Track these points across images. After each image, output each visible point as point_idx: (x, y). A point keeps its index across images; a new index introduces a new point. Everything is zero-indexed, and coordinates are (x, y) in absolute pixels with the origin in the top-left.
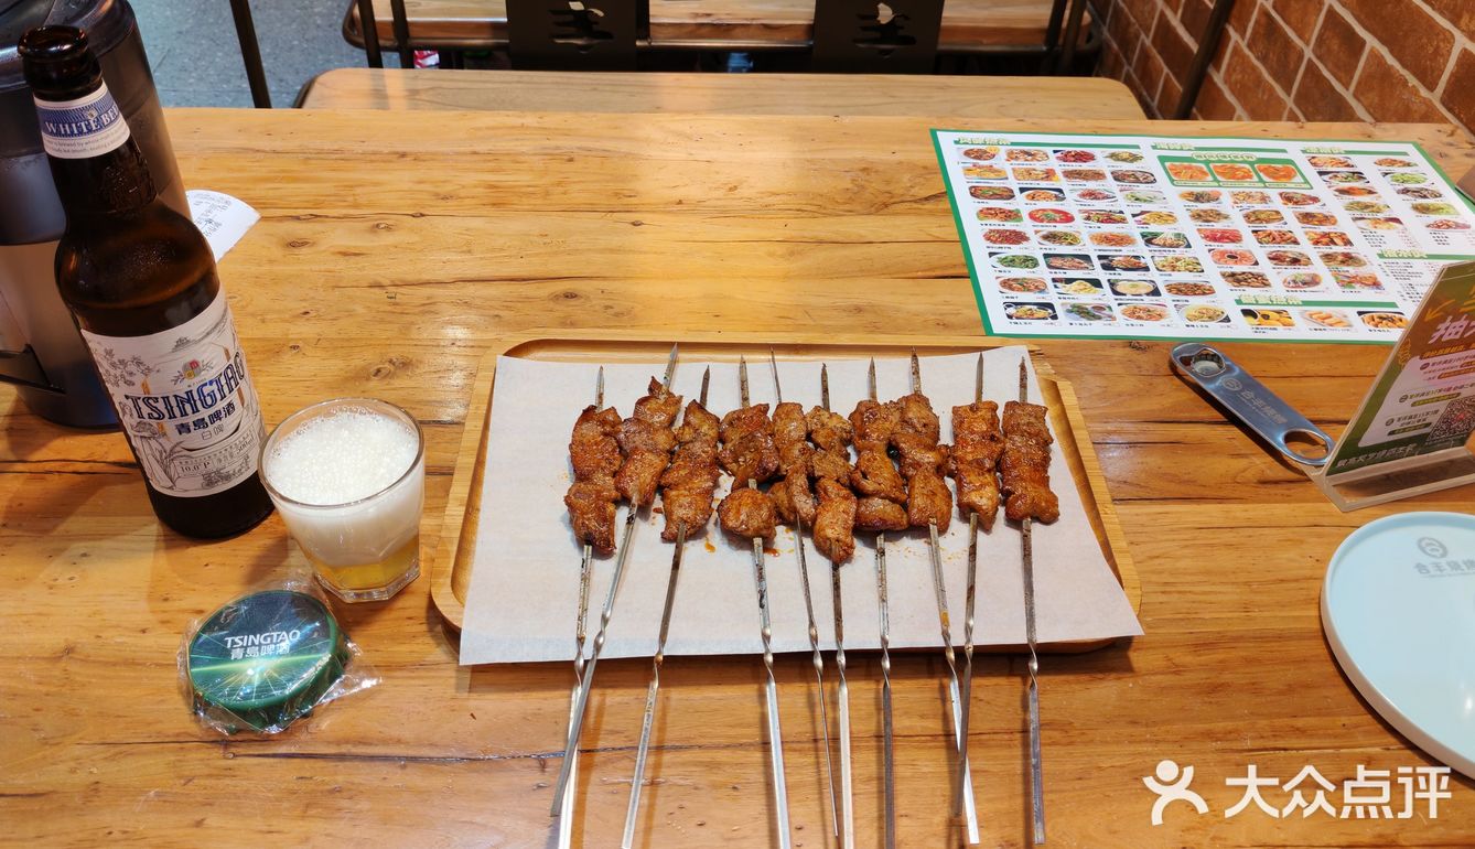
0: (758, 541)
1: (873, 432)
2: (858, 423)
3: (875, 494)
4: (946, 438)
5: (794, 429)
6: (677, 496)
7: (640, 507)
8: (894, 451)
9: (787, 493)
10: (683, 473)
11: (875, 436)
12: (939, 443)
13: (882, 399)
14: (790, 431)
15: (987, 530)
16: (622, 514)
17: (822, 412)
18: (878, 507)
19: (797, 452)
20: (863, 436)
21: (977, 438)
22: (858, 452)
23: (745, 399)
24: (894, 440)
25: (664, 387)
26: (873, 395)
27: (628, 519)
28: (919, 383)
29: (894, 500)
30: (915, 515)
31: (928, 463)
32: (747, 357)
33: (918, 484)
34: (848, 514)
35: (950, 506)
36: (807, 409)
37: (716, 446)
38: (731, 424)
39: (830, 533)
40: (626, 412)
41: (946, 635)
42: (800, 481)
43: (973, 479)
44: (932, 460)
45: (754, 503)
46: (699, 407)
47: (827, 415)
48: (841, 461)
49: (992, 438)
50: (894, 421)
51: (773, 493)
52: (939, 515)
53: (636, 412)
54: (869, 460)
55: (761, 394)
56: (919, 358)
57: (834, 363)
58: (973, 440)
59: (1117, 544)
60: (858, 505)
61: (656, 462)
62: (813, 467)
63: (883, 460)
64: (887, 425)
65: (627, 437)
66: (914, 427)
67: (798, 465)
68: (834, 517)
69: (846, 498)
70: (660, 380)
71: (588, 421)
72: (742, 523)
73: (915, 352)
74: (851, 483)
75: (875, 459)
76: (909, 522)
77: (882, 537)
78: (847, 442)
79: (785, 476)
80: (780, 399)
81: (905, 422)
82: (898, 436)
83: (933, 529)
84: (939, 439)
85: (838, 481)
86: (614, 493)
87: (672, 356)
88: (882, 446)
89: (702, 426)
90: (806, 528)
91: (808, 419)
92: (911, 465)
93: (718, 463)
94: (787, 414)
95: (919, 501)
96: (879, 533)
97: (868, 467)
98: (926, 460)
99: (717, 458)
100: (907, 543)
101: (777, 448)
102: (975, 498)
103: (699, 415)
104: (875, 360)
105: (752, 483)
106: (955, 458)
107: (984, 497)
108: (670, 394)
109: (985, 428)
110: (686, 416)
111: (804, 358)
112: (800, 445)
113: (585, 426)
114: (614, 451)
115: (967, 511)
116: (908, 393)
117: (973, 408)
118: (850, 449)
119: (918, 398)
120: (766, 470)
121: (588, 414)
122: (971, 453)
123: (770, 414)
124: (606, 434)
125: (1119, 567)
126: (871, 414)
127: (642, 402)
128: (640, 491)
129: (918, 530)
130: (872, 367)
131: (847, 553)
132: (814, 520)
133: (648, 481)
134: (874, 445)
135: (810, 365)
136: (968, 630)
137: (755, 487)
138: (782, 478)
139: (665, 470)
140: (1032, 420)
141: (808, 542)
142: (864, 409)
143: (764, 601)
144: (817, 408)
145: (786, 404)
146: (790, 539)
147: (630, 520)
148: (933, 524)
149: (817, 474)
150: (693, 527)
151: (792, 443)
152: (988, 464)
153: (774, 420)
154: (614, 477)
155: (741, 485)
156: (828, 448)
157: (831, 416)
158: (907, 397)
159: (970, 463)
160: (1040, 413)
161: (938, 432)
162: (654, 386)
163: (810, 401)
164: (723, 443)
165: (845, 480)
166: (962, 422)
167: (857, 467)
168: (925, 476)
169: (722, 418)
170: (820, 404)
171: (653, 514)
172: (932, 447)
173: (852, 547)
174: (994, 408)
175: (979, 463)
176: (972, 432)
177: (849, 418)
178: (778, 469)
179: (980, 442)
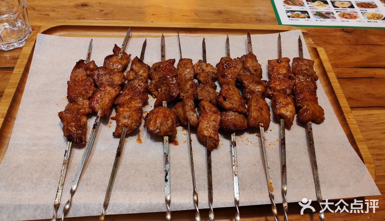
0: (166, 138)
1: (229, 74)
2: (221, 69)
3: (230, 109)
4: (265, 77)
5: (188, 73)
6: (123, 111)
7: (101, 117)
8: (240, 84)
9: (183, 109)
10: (127, 97)
11: (229, 76)
12: (262, 79)
13: (233, 56)
14: (186, 74)
15: (289, 129)
16: (91, 122)
17: (203, 63)
18: (231, 116)
19: (188, 86)
20: (224, 76)
21: (281, 77)
22: (221, 85)
23: (163, 56)
24: (240, 78)
25: (122, 50)
26: (228, 54)
27: (94, 125)
28: (251, 48)
29: (240, 113)
30: (252, 122)
31: (258, 91)
32: (165, 34)
33: (254, 104)
34: (216, 122)
35: (269, 115)
36: (195, 62)
37: (147, 82)
38: (155, 70)
39: (206, 133)
40: (100, 63)
41: (271, 197)
42: (190, 103)
43: (282, 100)
44: (260, 90)
45: (165, 116)
46: (139, 61)
47: (205, 65)
48: (211, 90)
49: (290, 77)
50: (240, 68)
51: (175, 109)
52: (265, 121)
53: (105, 63)
54: (227, 90)
55: (172, 54)
56: (251, 35)
57: (209, 37)
58: (279, 78)
59: (358, 136)
60: (221, 116)
61: (113, 92)
62: (197, 94)
63: (234, 89)
64: (236, 70)
65: (98, 77)
66: (250, 71)
67: (189, 94)
68: (208, 124)
69: (215, 113)
70: (120, 46)
71: (79, 68)
72: (157, 128)
73: (249, 32)
74: (217, 103)
75: (230, 89)
76: (248, 124)
77: (234, 134)
78: (214, 79)
79: (183, 99)
80: (181, 56)
81: (245, 68)
82: (242, 77)
83: (262, 129)
84: (262, 77)
85: (210, 102)
86: (87, 110)
87: (128, 34)
88: (233, 82)
89: (139, 71)
90: (193, 129)
91: (195, 67)
92: (248, 92)
93: (147, 91)
94: (184, 65)
95: (254, 114)
96: (232, 133)
97: (226, 94)
98: (257, 90)
99: (147, 89)
100: (247, 136)
101: (178, 84)
102: (283, 111)
103: (139, 65)
104: (229, 36)
105: (164, 103)
106: (270, 88)
107: (288, 111)
108: (124, 53)
109: (285, 72)
110: (132, 65)
111: (194, 35)
112: (190, 83)
113: (78, 70)
114: (91, 84)
115: (278, 118)
116: (245, 53)
117: (277, 61)
118: (216, 83)
119: (251, 56)
120: (172, 97)
121: (80, 64)
122: (279, 85)
123: (175, 65)
124: (88, 76)
125: (360, 150)
126: (227, 64)
127: (108, 58)
128: (102, 109)
129: (254, 129)
130: (228, 40)
131: (215, 144)
132: (198, 125)
133: (107, 102)
134: (230, 82)
135: (196, 39)
136: (284, 193)
137: (166, 106)
138: (181, 100)
139: (118, 96)
140: (308, 67)
141: (194, 137)
142: (224, 62)
143: (168, 177)
144: (200, 61)
145: (184, 59)
146: (185, 134)
147: (95, 126)
148: (262, 126)
149: (200, 98)
150: (131, 130)
151: (187, 81)
152: (288, 91)
153: (178, 67)
154: (89, 100)
155: (158, 105)
156: (206, 83)
157: (208, 65)
158: (246, 55)
159: (279, 91)
160: (310, 63)
161: (262, 74)
162: (116, 49)
163: (196, 58)
164: (151, 79)
165: (214, 101)
166: (273, 68)
167: (221, 94)
168: (256, 99)
169: (151, 66)
170: (201, 59)
171: (110, 120)
172: (259, 83)
173: (218, 141)
174: (288, 60)
175: (284, 91)
176: (279, 74)
177: (216, 66)
178: (179, 95)
179: (283, 79)
